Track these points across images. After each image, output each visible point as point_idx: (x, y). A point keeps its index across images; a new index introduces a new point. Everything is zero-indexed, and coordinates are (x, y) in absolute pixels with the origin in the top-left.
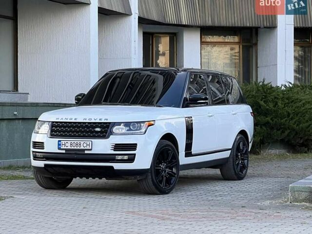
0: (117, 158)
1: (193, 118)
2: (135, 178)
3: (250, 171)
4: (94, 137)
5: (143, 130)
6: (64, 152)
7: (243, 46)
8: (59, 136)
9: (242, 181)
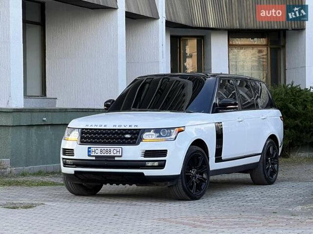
0: (147, 165)
1: (223, 124)
2: (166, 184)
3: (280, 175)
4: (124, 143)
5: (173, 136)
6: (94, 158)
7: (270, 48)
8: (89, 143)
9: (272, 186)
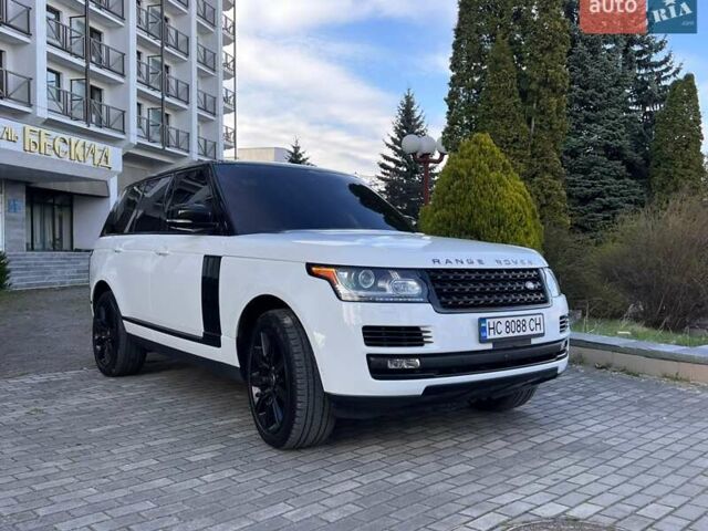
6: (489, 346)
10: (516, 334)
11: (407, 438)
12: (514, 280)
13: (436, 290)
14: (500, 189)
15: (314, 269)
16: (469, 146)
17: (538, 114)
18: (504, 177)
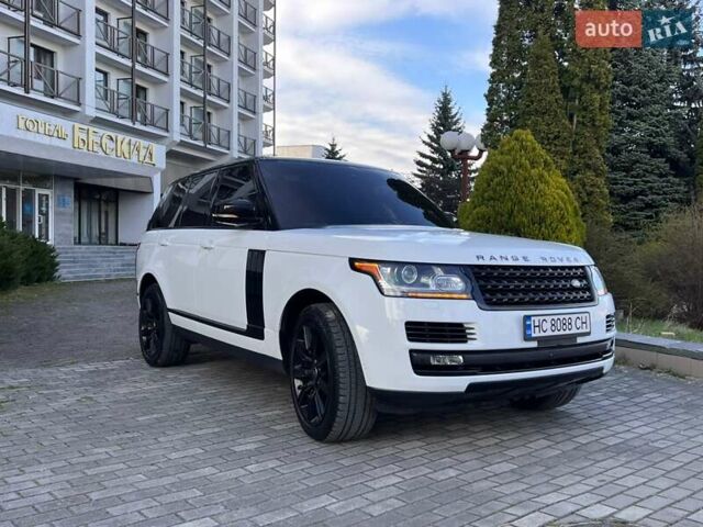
6: (534, 344)
10: (562, 332)
11: (449, 434)
12: (559, 278)
13: (480, 286)
14: (541, 186)
15: (357, 264)
16: (509, 142)
17: (579, 110)
18: (546, 174)
